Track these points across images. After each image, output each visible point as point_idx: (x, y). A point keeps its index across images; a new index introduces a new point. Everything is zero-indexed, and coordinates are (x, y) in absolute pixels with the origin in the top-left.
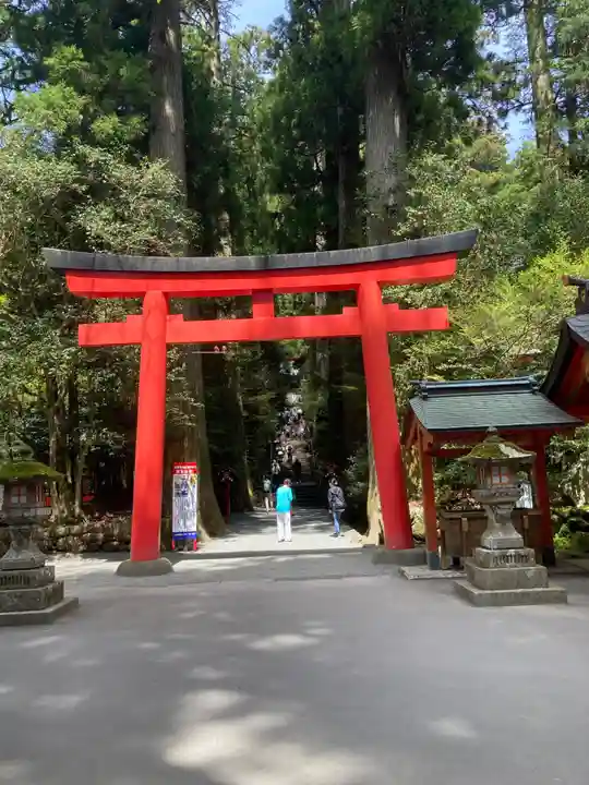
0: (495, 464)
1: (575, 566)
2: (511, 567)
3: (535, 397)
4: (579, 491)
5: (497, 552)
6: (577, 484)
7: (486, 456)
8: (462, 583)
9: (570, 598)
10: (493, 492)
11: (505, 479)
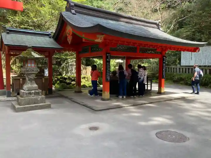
0: (29, 59)
1: (58, 94)
2: (32, 97)
3: (50, 39)
4: (64, 71)
5: (27, 92)
6: (63, 69)
7: (26, 56)
8: (14, 103)
9: (52, 106)
10: (28, 69)
11: (33, 65)
